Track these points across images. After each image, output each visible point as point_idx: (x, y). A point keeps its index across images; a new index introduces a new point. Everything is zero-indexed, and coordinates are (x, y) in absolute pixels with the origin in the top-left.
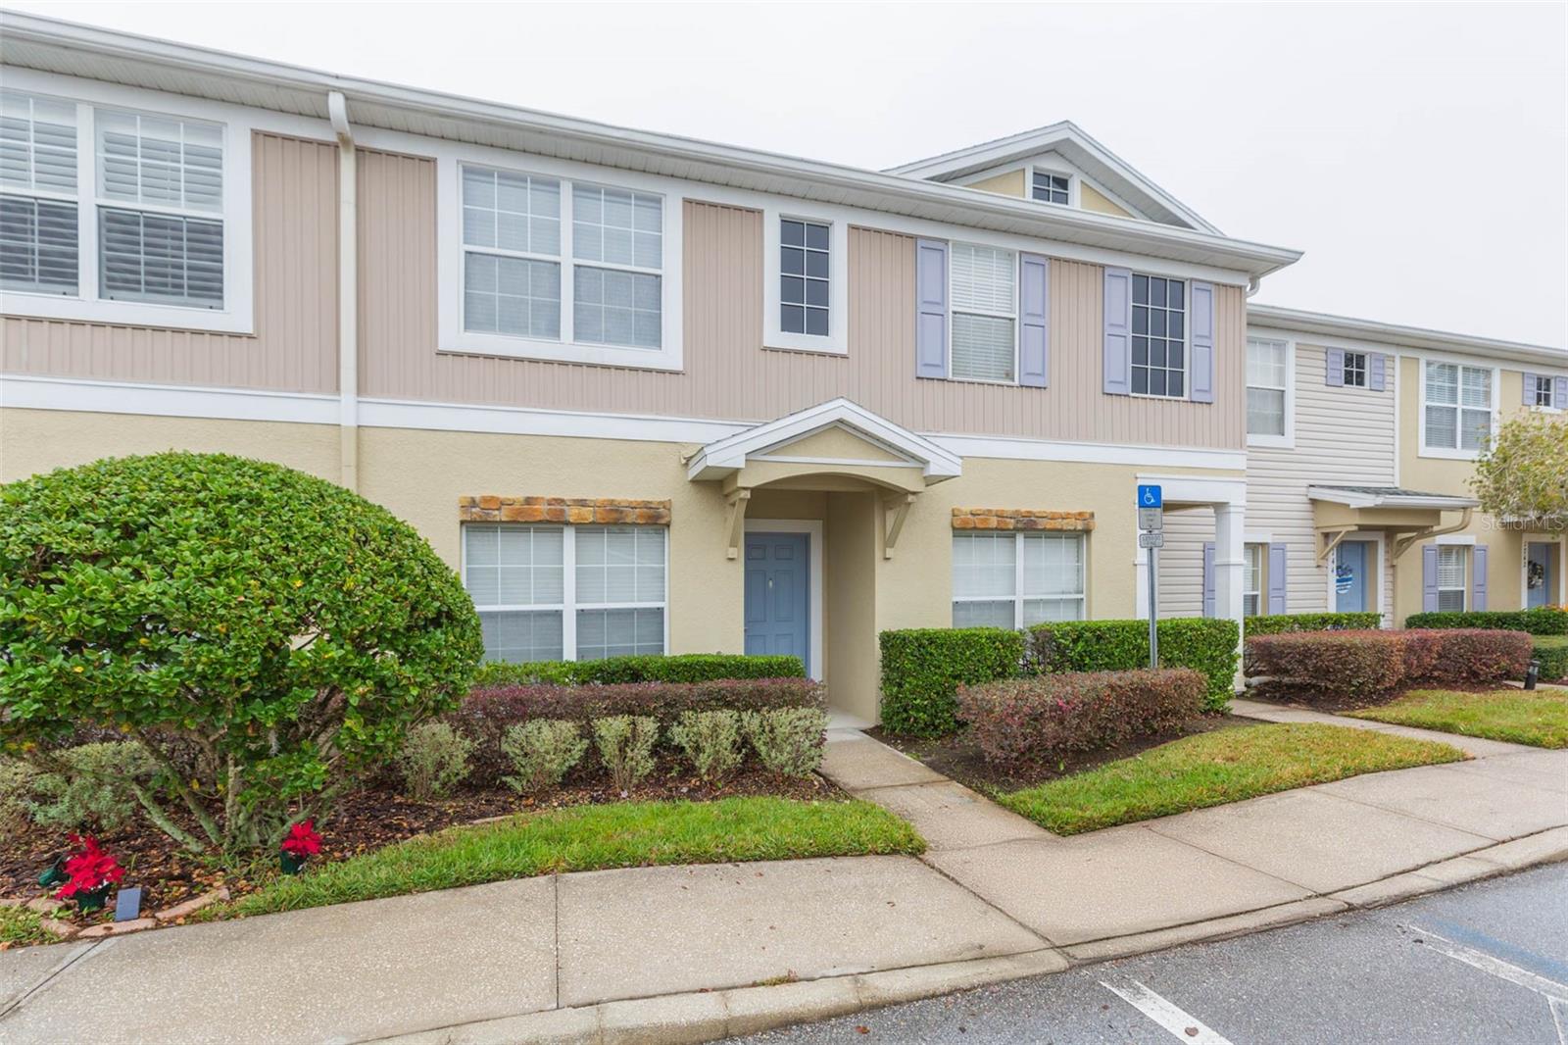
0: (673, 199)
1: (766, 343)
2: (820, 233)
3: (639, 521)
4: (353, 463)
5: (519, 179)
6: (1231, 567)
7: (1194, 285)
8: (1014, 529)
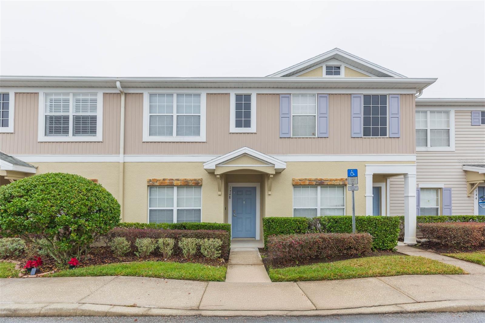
0: (203, 94)
1: (231, 131)
2: (248, 97)
3: (193, 185)
4: (122, 171)
5: (163, 95)
6: (409, 197)
7: (390, 96)
8: (316, 185)
